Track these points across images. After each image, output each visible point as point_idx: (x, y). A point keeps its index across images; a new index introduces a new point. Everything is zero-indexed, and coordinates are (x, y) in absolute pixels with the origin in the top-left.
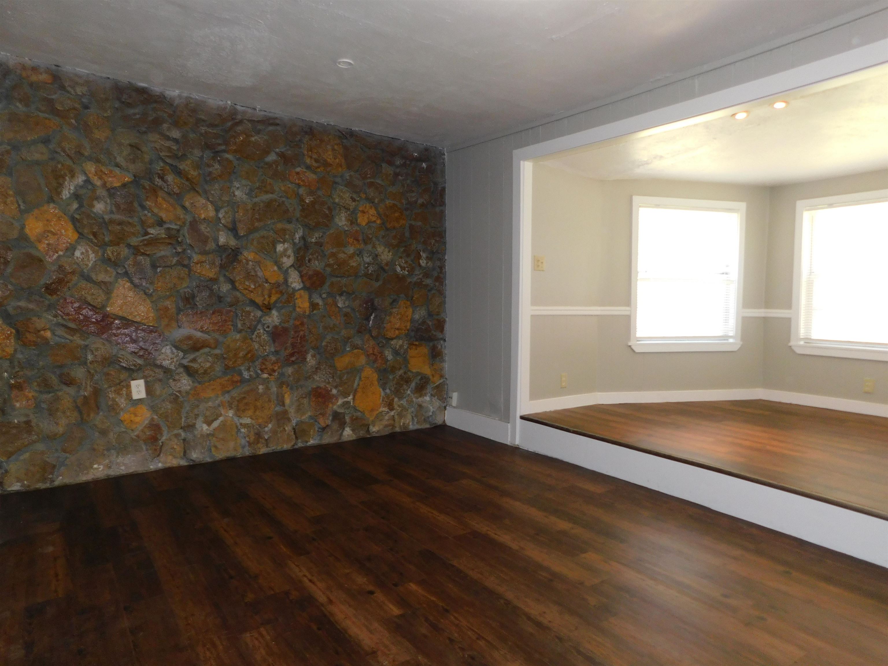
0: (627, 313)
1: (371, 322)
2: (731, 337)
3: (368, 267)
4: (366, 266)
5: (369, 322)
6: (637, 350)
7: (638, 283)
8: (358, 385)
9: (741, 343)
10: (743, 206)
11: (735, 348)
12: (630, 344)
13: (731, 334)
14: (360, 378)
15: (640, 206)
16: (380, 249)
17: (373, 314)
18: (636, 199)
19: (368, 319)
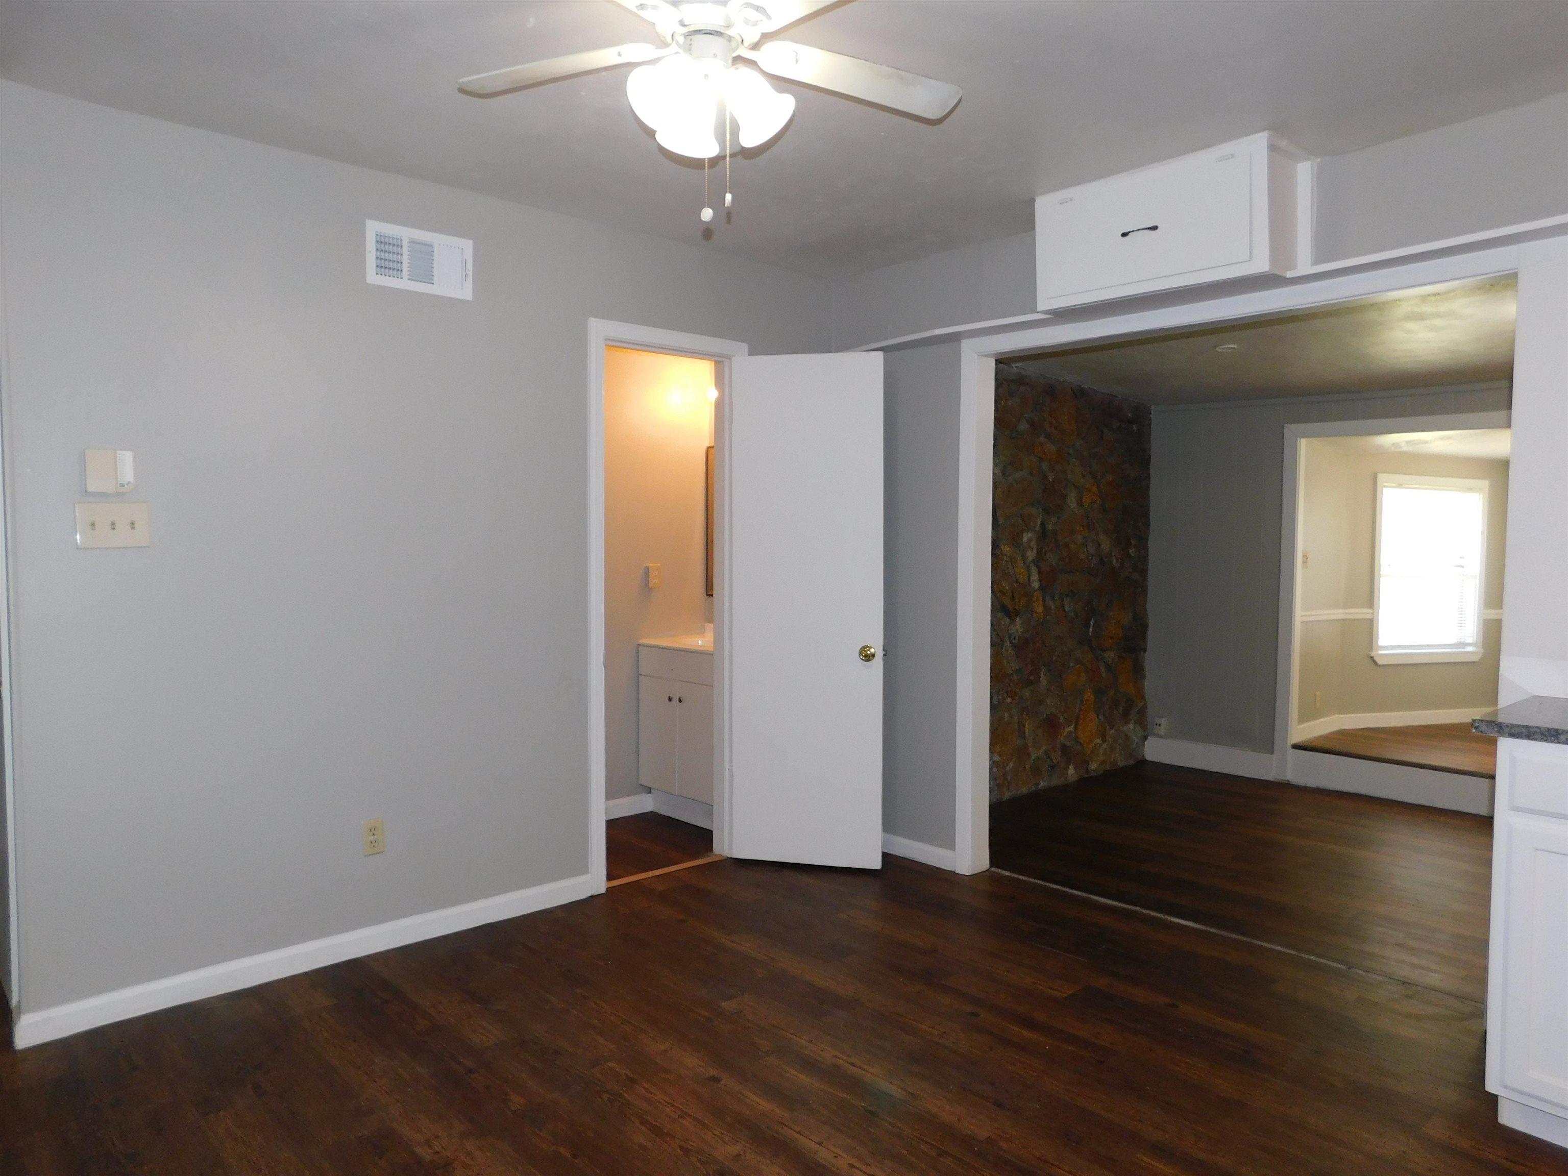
0: (1369, 616)
1: (1091, 630)
2: (1469, 644)
3: (1091, 559)
4: (1090, 558)
5: (1089, 628)
6: (1380, 662)
7: (1381, 579)
8: (1080, 710)
9: (1482, 651)
10: (1485, 484)
11: (1476, 658)
12: (1372, 655)
13: (1470, 640)
14: (1082, 701)
15: (1385, 486)
16: (1102, 537)
17: (1092, 620)
18: (1381, 477)
19: (1087, 626)
